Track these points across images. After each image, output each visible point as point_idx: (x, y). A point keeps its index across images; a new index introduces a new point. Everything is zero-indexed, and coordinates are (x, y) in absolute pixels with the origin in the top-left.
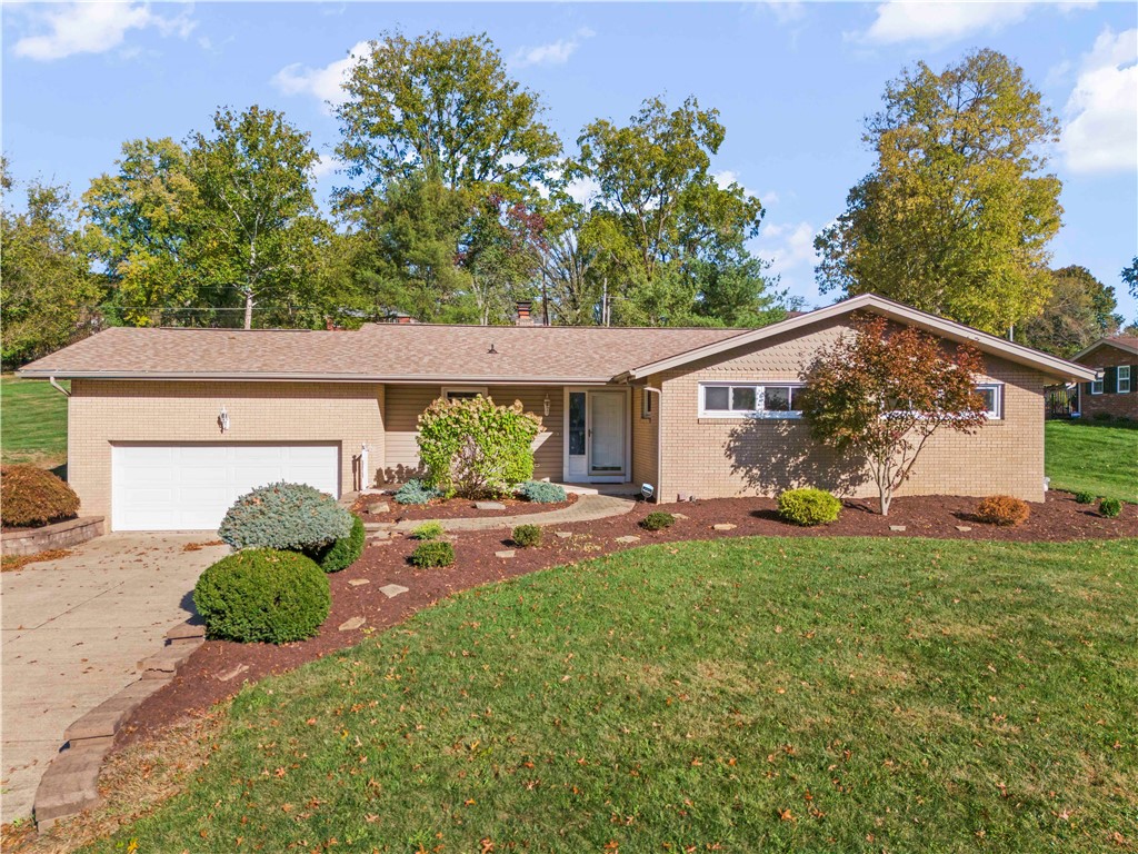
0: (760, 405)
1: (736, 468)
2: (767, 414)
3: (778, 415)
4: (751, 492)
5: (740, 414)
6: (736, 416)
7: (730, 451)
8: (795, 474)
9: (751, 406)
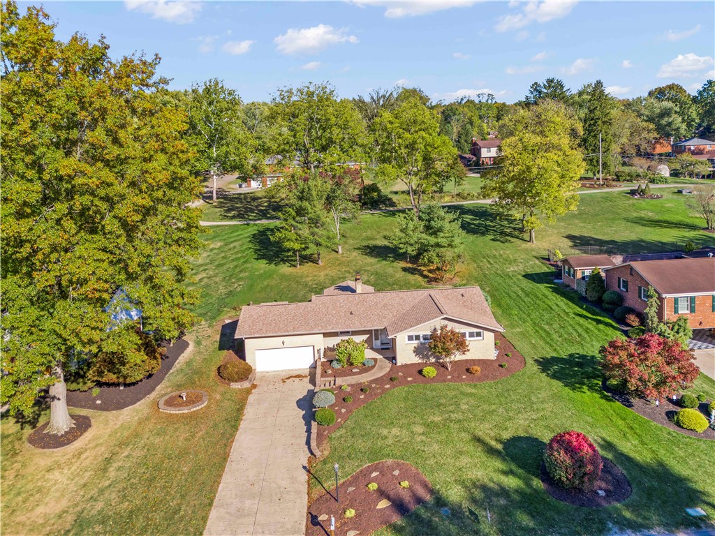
0: (422, 339)
1: (416, 356)
2: (423, 341)
3: (426, 341)
4: (420, 361)
5: (417, 341)
6: (415, 343)
7: (414, 352)
8: (431, 356)
9: (419, 339)
